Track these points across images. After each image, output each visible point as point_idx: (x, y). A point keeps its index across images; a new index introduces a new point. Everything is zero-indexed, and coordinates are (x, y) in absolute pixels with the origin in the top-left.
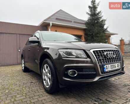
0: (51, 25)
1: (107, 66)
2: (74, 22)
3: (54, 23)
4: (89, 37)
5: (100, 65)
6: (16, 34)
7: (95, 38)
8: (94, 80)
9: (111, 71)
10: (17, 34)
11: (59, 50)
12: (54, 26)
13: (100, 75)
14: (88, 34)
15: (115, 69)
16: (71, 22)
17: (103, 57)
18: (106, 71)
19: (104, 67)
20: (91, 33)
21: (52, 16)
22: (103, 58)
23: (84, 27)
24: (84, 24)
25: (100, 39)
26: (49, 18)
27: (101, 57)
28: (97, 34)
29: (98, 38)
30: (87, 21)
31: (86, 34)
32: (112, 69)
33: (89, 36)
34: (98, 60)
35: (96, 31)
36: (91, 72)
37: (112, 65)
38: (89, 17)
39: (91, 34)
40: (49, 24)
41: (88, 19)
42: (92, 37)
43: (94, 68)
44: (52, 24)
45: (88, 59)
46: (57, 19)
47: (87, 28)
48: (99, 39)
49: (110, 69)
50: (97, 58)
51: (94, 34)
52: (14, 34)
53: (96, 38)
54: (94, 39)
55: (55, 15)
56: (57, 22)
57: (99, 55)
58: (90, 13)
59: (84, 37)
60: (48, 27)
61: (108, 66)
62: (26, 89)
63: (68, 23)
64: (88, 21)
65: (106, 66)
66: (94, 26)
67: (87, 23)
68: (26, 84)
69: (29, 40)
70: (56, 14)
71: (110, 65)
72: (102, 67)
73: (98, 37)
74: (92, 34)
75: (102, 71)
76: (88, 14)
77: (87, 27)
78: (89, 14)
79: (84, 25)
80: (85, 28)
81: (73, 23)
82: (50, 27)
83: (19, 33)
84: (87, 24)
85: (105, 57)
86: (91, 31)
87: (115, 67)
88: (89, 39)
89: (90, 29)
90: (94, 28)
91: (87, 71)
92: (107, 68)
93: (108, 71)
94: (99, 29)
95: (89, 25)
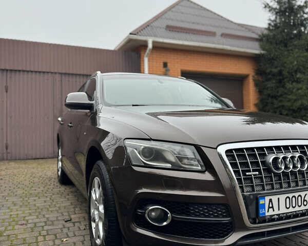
0: (150, 46)
1: (271, 201)
2: (223, 35)
3: (161, 40)
4: (269, 80)
5: (245, 197)
6: (52, 73)
7: (288, 85)
8: (223, 241)
9: (288, 216)
10: (56, 73)
11: (127, 142)
12: (159, 48)
13: (247, 229)
14: (268, 71)
15: (303, 207)
16: (213, 34)
17: (259, 171)
18: (267, 214)
19: (261, 202)
20: (276, 68)
21: (157, 18)
22: (260, 173)
23: (254, 49)
24: (256, 40)
25: (304, 88)
26: (147, 26)
27: (254, 171)
28: (296, 72)
29: (300, 86)
30: (266, 32)
31: (260, 72)
32: (291, 210)
33: (270, 76)
34: (239, 180)
35: (292, 63)
36: (215, 217)
37: (291, 195)
38: (273, 18)
39: (275, 71)
40: (144, 45)
41: (270, 24)
42: (280, 81)
44: (154, 42)
46: (170, 28)
47: (263, 52)
48: (301, 89)
49: (283, 210)
50: (237, 172)
51: (285, 73)
52: (48, 72)
53: (292, 84)
54: (286, 88)
55: (164, 17)
56: (167, 38)
57: (245, 164)
58: (275, 5)
59: (254, 80)
60: (142, 53)
61: (275, 198)
62: (45, 240)
63: (204, 38)
64: (268, 29)
65: (267, 199)
66: (286, 46)
67: (264, 36)
68: (53, 224)
69: (67, 101)
70: (170, 13)
71: (283, 197)
72: (254, 203)
73: (298, 81)
74: (280, 73)
75: (253, 216)
76: (268, 9)
77: (263, 49)
78: (271, 9)
79: (257, 44)
80: (257, 52)
81: (218, 37)
82: (147, 51)
83: (60, 72)
84: (264, 39)
85: (268, 170)
86: (276, 63)
87: (305, 203)
88: (269, 86)
89: (272, 55)
90: (286, 53)
91: (203, 214)
92: (272, 207)
93: (277, 215)
94: (303, 57)
95: (271, 43)
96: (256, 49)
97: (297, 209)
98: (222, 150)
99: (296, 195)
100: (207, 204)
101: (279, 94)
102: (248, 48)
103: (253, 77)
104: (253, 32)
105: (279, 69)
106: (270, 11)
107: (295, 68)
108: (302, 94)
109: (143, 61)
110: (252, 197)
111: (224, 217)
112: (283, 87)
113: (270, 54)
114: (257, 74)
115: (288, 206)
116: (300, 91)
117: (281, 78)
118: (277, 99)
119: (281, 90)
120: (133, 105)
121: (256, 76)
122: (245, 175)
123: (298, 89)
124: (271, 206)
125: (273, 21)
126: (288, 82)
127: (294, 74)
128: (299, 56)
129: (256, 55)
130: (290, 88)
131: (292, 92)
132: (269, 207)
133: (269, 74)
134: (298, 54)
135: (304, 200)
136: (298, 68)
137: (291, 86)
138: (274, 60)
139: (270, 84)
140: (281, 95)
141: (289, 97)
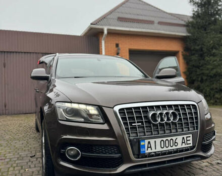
0: (106, 32)
1: (149, 143)
2: (160, 23)
3: (113, 28)
4: (194, 54)
6: (36, 53)
7: (207, 58)
8: (116, 170)
9: (163, 153)
10: (39, 53)
11: (57, 104)
12: (112, 33)
13: (131, 161)
14: (192, 48)
15: (174, 147)
16: (152, 22)
17: (142, 122)
18: (146, 152)
19: (142, 143)
20: (198, 45)
21: (111, 12)
22: (143, 124)
23: (182, 32)
24: (184, 26)
25: (218, 60)
26: (104, 17)
27: (138, 122)
28: (212, 48)
29: (215, 58)
30: (191, 20)
31: (186, 48)
32: (165, 149)
33: (193, 52)
34: (127, 129)
35: (209, 42)
36: (110, 154)
37: (164, 139)
38: (196, 10)
39: (198, 48)
40: (101, 32)
41: (194, 14)
42: (201, 56)
44: (108, 30)
46: (121, 19)
47: (188, 34)
48: (216, 60)
49: (159, 149)
50: (126, 124)
51: (205, 50)
52: (33, 53)
55: (116, 11)
56: (118, 26)
57: (132, 118)
59: (183, 55)
60: (100, 37)
61: (152, 141)
62: (14, 170)
63: (145, 25)
64: (193, 17)
66: (205, 30)
67: (189, 22)
69: (32, 75)
70: (121, 8)
73: (214, 55)
74: (201, 49)
76: (192, 3)
79: (184, 29)
80: (184, 34)
81: (156, 25)
82: (104, 36)
83: (42, 52)
84: (188, 25)
86: (198, 42)
87: (176, 144)
88: (193, 59)
89: (195, 37)
90: (205, 35)
91: (101, 152)
92: (151, 147)
93: (154, 152)
94: (217, 38)
95: (195, 28)
96: (184, 33)
97: (170, 148)
98: (117, 109)
99: (169, 139)
100: (104, 146)
101: (200, 65)
102: (177, 32)
103: (182, 52)
104: (182, 20)
105: (200, 46)
106: (194, 4)
107: (212, 45)
108: (217, 64)
109: (101, 43)
110: (135, 140)
111: (116, 153)
112: (203, 59)
113: (194, 36)
114: (185, 50)
115: (162, 146)
116: (215, 62)
117: (202, 53)
118: (199, 69)
119: (202, 62)
121: (184, 52)
122: (131, 125)
123: (214, 61)
124: (149, 146)
125: (196, 12)
126: (207, 56)
127: (211, 50)
128: (215, 37)
129: (184, 36)
130: (208, 60)
131: (209, 63)
132: (148, 147)
133: (193, 50)
134: (214, 36)
135: (175, 142)
136: (214, 46)
138: (197, 40)
139: (194, 58)
140: (202, 66)
141: (208, 66)
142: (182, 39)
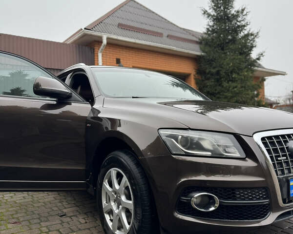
0: (105, 42)
2: (169, 36)
3: (115, 37)
4: (208, 79)
5: (280, 180)
7: (225, 84)
11: (162, 132)
12: (113, 44)
14: (207, 71)
16: (160, 35)
17: (286, 156)
19: (291, 183)
20: (214, 68)
21: (108, 16)
23: (196, 51)
24: (197, 42)
25: (239, 86)
27: (283, 156)
28: (232, 72)
29: (234, 84)
30: (205, 36)
31: (200, 72)
34: (274, 165)
35: (228, 64)
36: (257, 199)
38: (211, 24)
39: (214, 71)
40: (99, 41)
41: (208, 29)
42: (218, 80)
43: (266, 189)
44: (108, 38)
45: (250, 163)
46: (121, 26)
47: (203, 54)
48: (236, 87)
50: (272, 158)
51: (222, 73)
54: (223, 86)
55: (114, 15)
56: (120, 35)
57: (276, 151)
58: (213, 13)
59: (195, 79)
60: (96, 48)
64: (207, 33)
66: (222, 49)
67: (203, 39)
73: (233, 80)
75: (285, 197)
76: (206, 16)
77: (203, 51)
78: (209, 15)
79: (197, 47)
80: (199, 53)
81: (165, 38)
84: (203, 42)
85: (292, 155)
86: (214, 64)
88: (208, 84)
89: (211, 57)
90: (223, 55)
91: (247, 198)
94: (237, 59)
95: (210, 46)
98: (257, 138)
100: (250, 188)
101: (217, 92)
103: (194, 76)
104: (193, 36)
105: (217, 69)
106: (208, 17)
107: (231, 69)
108: (238, 92)
109: (98, 56)
110: (284, 179)
112: (220, 85)
113: (209, 56)
114: (197, 73)
116: (235, 89)
117: (218, 77)
118: (215, 96)
119: (219, 88)
120: (133, 97)
121: (196, 76)
122: (277, 160)
123: (234, 88)
125: (210, 26)
126: (225, 81)
127: (230, 74)
128: (234, 59)
129: (197, 56)
130: (226, 86)
131: (228, 90)
133: (208, 74)
134: (234, 57)
136: (234, 69)
137: (227, 84)
138: (213, 61)
140: (219, 93)
141: (226, 94)
142: (196, 59)
